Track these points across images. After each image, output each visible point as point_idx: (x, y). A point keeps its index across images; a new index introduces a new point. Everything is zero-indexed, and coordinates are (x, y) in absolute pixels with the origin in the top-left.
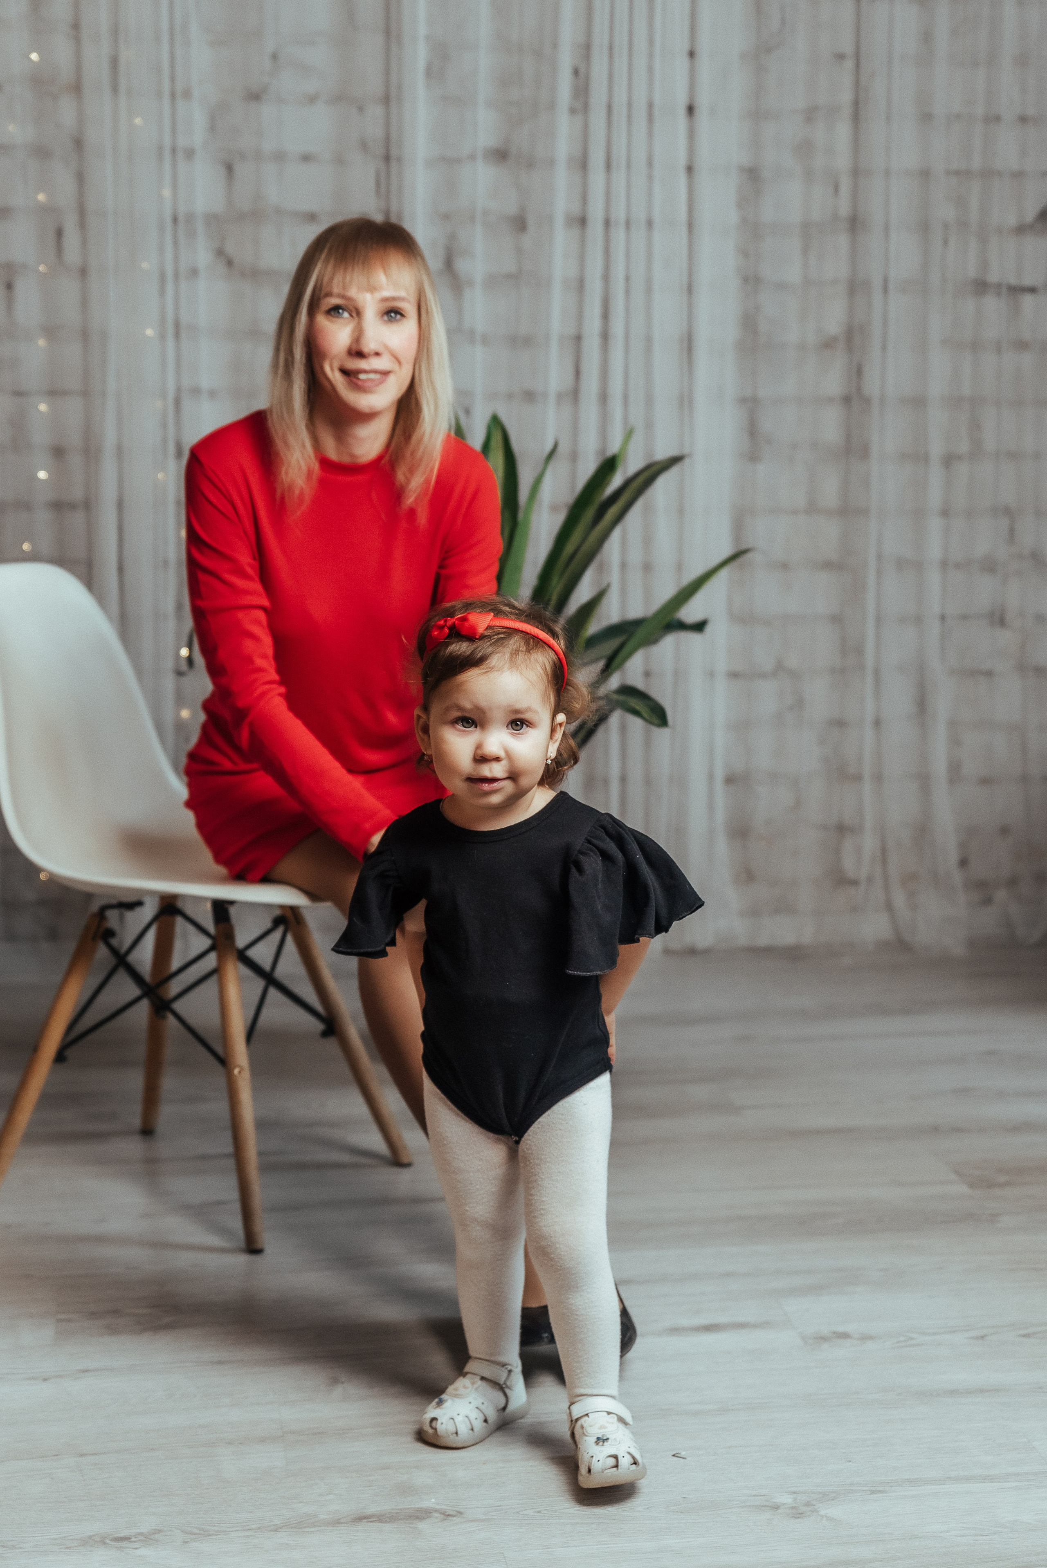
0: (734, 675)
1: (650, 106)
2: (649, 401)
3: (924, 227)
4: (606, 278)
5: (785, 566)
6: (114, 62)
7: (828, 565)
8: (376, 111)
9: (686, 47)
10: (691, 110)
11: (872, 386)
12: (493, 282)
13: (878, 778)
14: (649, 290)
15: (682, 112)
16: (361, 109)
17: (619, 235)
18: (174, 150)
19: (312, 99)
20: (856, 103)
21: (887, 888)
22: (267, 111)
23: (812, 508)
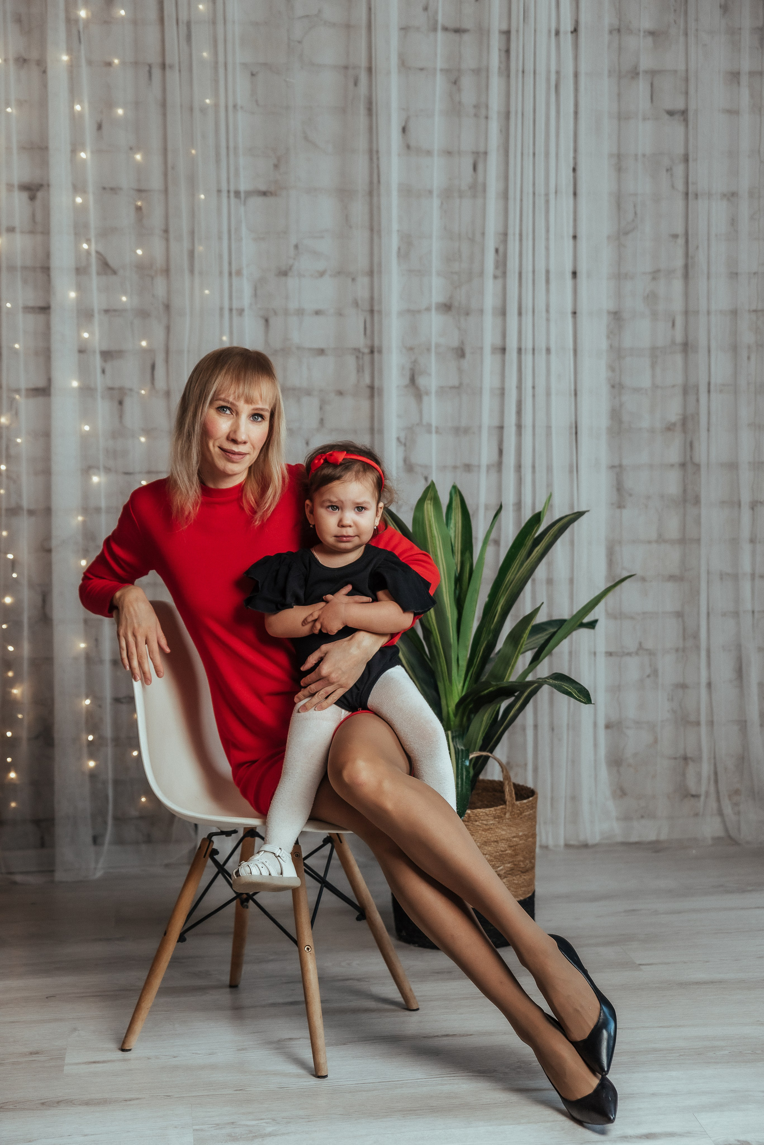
0: (609, 654)
1: (548, 272)
2: (549, 469)
3: (734, 348)
4: (519, 388)
5: (643, 579)
6: (192, 254)
7: (672, 578)
8: (363, 281)
9: (571, 234)
10: (574, 274)
11: (701, 455)
12: (442, 391)
13: (711, 723)
14: (548, 394)
15: (569, 276)
16: (353, 280)
17: (527, 359)
18: (231, 310)
19: (322, 274)
20: (686, 267)
21: (718, 800)
22: (292, 282)
23: (661, 539)
